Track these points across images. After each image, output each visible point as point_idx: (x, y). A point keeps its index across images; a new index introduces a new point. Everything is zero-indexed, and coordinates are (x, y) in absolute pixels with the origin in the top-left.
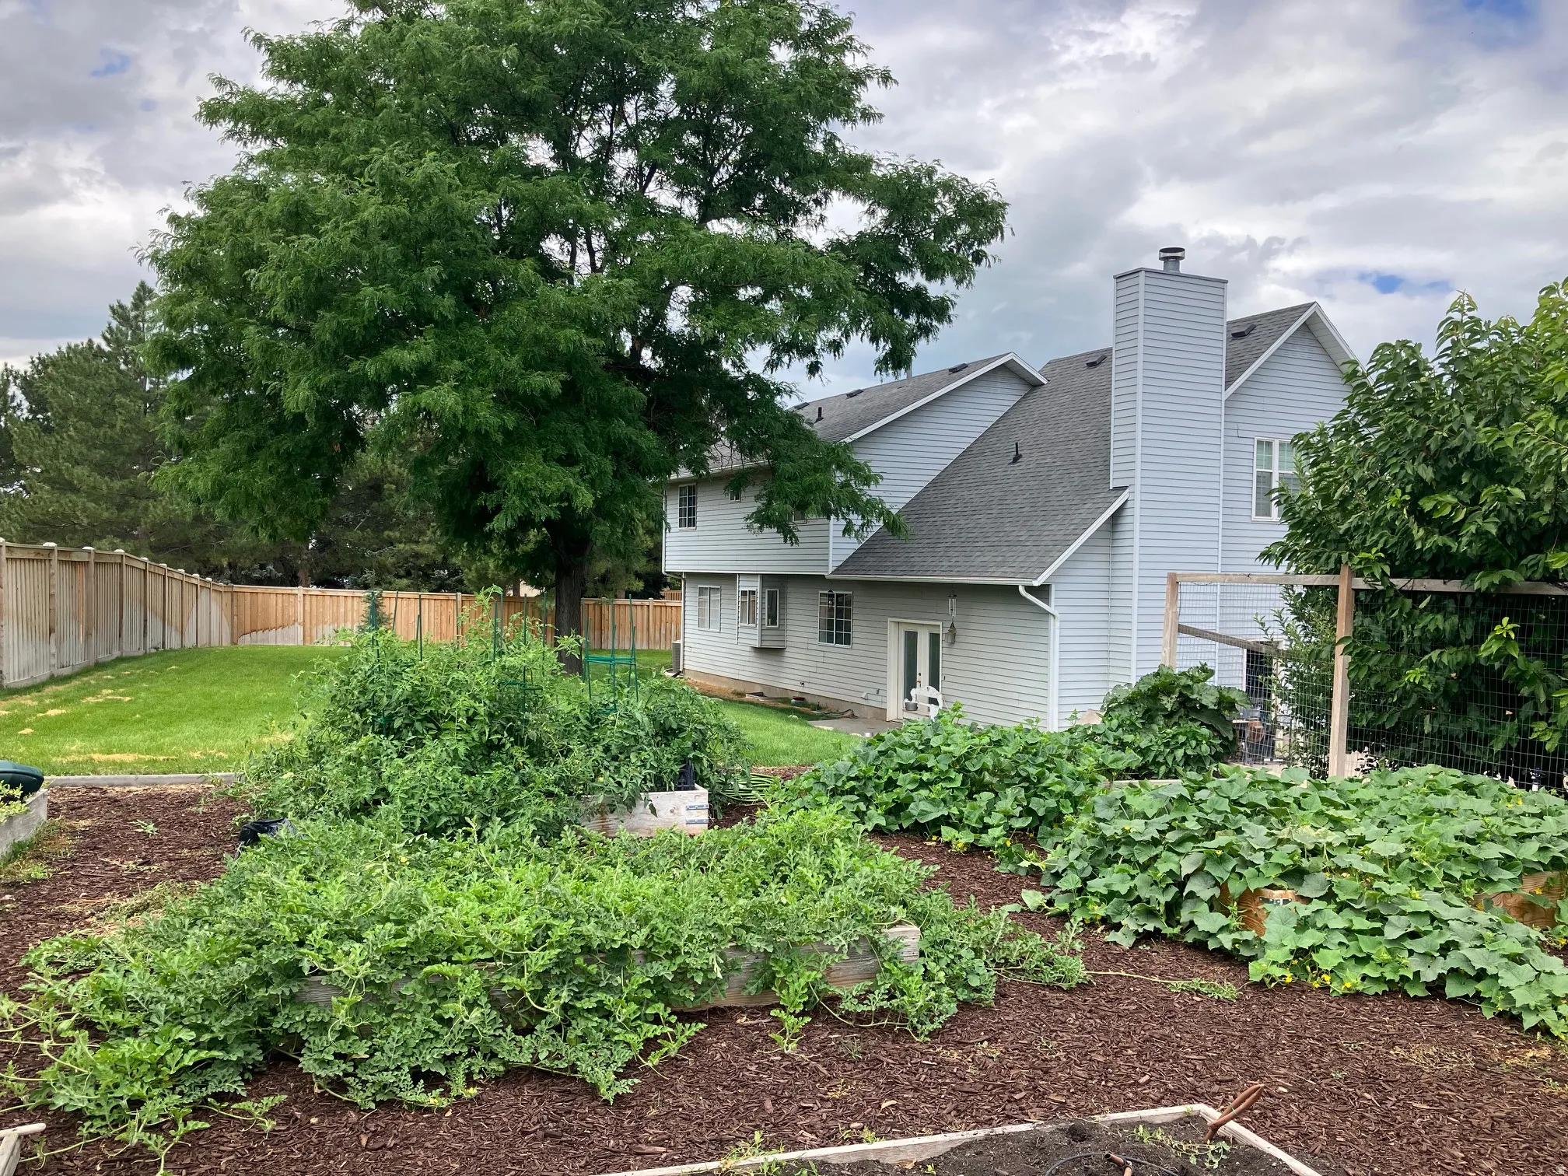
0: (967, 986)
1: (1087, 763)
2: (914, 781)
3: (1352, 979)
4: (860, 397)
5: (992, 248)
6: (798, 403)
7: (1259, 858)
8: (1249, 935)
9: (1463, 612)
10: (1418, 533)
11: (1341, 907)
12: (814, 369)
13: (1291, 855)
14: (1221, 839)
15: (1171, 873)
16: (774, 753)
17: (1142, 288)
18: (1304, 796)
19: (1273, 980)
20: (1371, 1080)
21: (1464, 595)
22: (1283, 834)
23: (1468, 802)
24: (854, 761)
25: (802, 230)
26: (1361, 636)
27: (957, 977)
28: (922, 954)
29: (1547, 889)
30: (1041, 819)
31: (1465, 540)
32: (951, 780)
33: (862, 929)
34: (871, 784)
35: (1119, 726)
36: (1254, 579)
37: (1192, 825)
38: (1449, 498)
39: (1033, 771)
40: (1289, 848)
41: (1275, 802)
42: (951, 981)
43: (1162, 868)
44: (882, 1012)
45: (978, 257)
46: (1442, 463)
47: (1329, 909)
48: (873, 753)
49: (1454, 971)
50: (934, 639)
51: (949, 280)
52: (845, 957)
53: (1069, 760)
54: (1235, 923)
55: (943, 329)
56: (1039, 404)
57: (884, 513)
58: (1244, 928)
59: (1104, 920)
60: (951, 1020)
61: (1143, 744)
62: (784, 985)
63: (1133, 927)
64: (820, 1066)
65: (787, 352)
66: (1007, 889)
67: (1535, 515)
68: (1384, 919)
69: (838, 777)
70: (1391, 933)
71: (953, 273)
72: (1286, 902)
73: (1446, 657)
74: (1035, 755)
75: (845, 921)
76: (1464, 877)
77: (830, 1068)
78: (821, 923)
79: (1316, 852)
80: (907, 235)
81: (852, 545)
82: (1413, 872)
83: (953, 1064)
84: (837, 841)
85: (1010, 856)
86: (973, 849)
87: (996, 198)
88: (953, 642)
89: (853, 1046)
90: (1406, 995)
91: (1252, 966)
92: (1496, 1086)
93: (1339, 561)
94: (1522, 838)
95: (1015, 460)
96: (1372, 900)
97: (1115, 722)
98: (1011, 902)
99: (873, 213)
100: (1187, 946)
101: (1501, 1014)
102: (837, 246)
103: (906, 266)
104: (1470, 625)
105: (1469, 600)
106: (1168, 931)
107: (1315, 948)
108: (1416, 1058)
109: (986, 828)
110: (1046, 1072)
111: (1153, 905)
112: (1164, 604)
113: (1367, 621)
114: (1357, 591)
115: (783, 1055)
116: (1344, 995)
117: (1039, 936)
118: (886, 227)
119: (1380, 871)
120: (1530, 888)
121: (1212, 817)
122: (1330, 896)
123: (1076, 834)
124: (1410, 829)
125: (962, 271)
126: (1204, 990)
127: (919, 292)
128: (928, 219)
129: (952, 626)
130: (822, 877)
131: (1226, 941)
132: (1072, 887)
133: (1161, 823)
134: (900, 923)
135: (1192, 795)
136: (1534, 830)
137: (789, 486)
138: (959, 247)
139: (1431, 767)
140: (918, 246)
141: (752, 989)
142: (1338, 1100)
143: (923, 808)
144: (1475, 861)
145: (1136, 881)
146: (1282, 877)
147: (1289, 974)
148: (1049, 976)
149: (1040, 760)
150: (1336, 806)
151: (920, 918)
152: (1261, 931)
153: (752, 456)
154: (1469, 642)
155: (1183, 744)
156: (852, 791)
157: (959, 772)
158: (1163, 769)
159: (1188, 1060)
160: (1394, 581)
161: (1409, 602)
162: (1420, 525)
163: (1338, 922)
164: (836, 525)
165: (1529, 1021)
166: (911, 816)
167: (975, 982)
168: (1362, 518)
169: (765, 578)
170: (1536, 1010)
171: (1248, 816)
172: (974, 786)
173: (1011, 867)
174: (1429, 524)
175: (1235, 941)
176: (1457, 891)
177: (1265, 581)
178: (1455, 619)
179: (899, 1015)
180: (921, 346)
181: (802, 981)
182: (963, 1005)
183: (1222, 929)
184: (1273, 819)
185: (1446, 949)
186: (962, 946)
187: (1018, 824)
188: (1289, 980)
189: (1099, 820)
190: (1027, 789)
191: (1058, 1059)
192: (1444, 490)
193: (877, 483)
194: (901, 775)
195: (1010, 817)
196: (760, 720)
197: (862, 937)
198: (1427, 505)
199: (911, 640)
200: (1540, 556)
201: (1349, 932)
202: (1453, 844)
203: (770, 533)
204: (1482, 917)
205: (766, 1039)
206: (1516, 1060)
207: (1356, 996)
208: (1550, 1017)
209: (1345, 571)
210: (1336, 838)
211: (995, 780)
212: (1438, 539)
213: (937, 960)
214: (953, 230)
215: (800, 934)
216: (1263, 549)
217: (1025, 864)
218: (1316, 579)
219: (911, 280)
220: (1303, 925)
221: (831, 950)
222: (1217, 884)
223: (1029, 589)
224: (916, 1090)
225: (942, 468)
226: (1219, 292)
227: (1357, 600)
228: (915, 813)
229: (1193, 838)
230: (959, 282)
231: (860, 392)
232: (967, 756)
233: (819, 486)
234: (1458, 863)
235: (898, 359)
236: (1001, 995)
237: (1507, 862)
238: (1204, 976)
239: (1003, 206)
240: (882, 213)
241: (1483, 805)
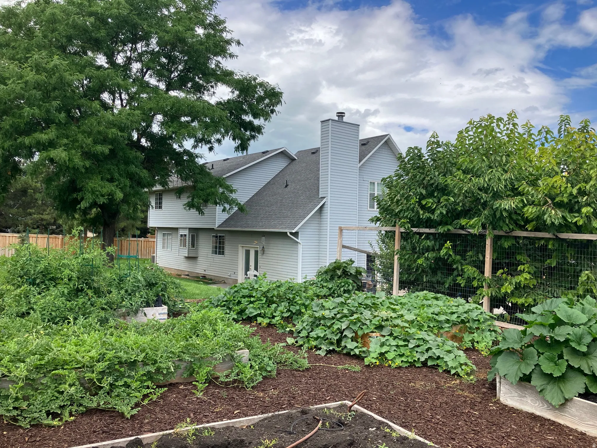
0: (266, 370)
1: (310, 293)
2: (248, 301)
3: (398, 362)
4: (228, 161)
5: (277, 108)
6: (205, 162)
7: (368, 322)
8: (364, 349)
9: (435, 239)
10: (421, 212)
11: (395, 338)
12: (211, 149)
13: (378, 321)
14: (355, 316)
15: (338, 329)
16: (193, 294)
17: (330, 126)
18: (383, 301)
19: (372, 364)
20: (403, 393)
21: (436, 233)
22: (376, 314)
23: (435, 302)
24: (225, 295)
25: (206, 97)
26: (403, 248)
27: (263, 368)
28: (250, 360)
29: (460, 331)
30: (294, 314)
31: (436, 215)
32: (261, 300)
33: (228, 351)
34: (231, 303)
35: (322, 280)
36: (368, 228)
37: (345, 311)
38: (431, 200)
39: (291, 296)
40: (378, 318)
41: (374, 304)
42: (260, 369)
43: (335, 327)
44: (235, 381)
45: (272, 111)
46: (429, 189)
47: (391, 339)
48: (233, 291)
49: (430, 357)
50: (256, 252)
51: (262, 119)
52: (221, 361)
53: (304, 292)
54: (360, 345)
55: (260, 136)
56: (295, 166)
57: (238, 204)
58: (363, 347)
59: (315, 347)
60: (260, 383)
61: (330, 287)
62: (198, 373)
63: (325, 348)
64: (211, 401)
65: (201, 142)
66: (281, 338)
67: (457, 207)
68: (408, 341)
69: (219, 300)
70: (411, 346)
71: (263, 117)
72: (377, 337)
73: (430, 255)
74: (292, 290)
75: (221, 349)
76: (434, 326)
77: (215, 401)
78: (212, 349)
79: (387, 320)
80: (246, 101)
81: (226, 216)
82: (418, 325)
83: (261, 397)
84: (218, 320)
85: (282, 327)
86: (270, 325)
87: (279, 90)
88: (264, 253)
89: (224, 393)
90: (415, 366)
91: (366, 359)
92: (442, 393)
93: (395, 222)
94: (453, 313)
95: (286, 186)
96: (405, 335)
97: (320, 279)
98: (282, 342)
99: (233, 92)
100: (344, 354)
101: (444, 371)
102: (219, 104)
103: (247, 114)
104: (437, 244)
105: (437, 235)
106: (337, 349)
107: (386, 352)
108: (418, 386)
109: (274, 317)
110: (294, 398)
111: (332, 340)
112: (337, 236)
113: (405, 243)
114: (402, 233)
115: (197, 398)
116: (396, 368)
117: (292, 352)
118: (238, 98)
119: (407, 325)
120: (455, 330)
121: (352, 309)
122: (391, 335)
123: (306, 317)
124: (417, 311)
125: (267, 116)
126: (349, 368)
127: (250, 123)
128: (254, 96)
129: (263, 247)
130: (213, 334)
131: (357, 351)
132: (304, 335)
133: (335, 311)
134: (242, 349)
135: (346, 302)
136: (456, 311)
137: (201, 193)
138: (265, 107)
139: (425, 292)
140: (250, 106)
141: (185, 376)
142: (392, 400)
143: (251, 311)
144: (438, 321)
145: (327, 332)
146: (375, 328)
147: (378, 362)
148: (296, 366)
149: (294, 292)
150: (394, 305)
151: (249, 347)
152: (369, 347)
153: (186, 181)
154: (437, 250)
155: (343, 286)
156: (224, 306)
157: (264, 297)
158: (336, 295)
159: (343, 391)
160: (413, 229)
161: (418, 236)
162: (422, 210)
163: (394, 343)
164: (219, 208)
165: (453, 372)
166: (246, 314)
167: (269, 369)
168: (403, 207)
169: (190, 229)
170: (455, 368)
171: (365, 309)
172: (270, 302)
173: (283, 331)
174: (425, 209)
175: (360, 352)
176: (432, 332)
177: (371, 229)
178: (433, 242)
179: (241, 382)
180: (252, 142)
181: (205, 371)
182: (265, 378)
183: (356, 347)
184: (373, 309)
185: (427, 350)
186: (264, 357)
187: (286, 315)
188: (378, 364)
189: (314, 311)
190: (289, 303)
191: (298, 393)
192: (429, 198)
193: (235, 192)
194: (243, 299)
195: (282, 313)
196: (188, 283)
197: (228, 354)
198: (424, 202)
199: (248, 253)
200: (458, 221)
201: (397, 346)
202: (431, 316)
203: (193, 211)
204: (439, 339)
205: (191, 393)
206: (449, 385)
207: (399, 368)
208: (459, 370)
209: (397, 226)
210: (394, 315)
211: (278, 300)
212: (427, 215)
213: (255, 362)
214: (264, 101)
215: (204, 354)
216: (370, 218)
217: (288, 329)
218: (388, 229)
219: (248, 118)
220: (382, 345)
221: (216, 359)
222: (354, 332)
223: (291, 233)
224: (247, 407)
225: (260, 188)
226: (357, 129)
227: (402, 236)
228: (248, 313)
229: (346, 316)
230: (266, 120)
231: (228, 159)
232: (268, 291)
233: (213, 193)
234: (432, 322)
235: (243, 147)
236: (278, 374)
237: (448, 321)
238: (350, 364)
239: (281, 93)
240: (237, 93)
241: (440, 303)
